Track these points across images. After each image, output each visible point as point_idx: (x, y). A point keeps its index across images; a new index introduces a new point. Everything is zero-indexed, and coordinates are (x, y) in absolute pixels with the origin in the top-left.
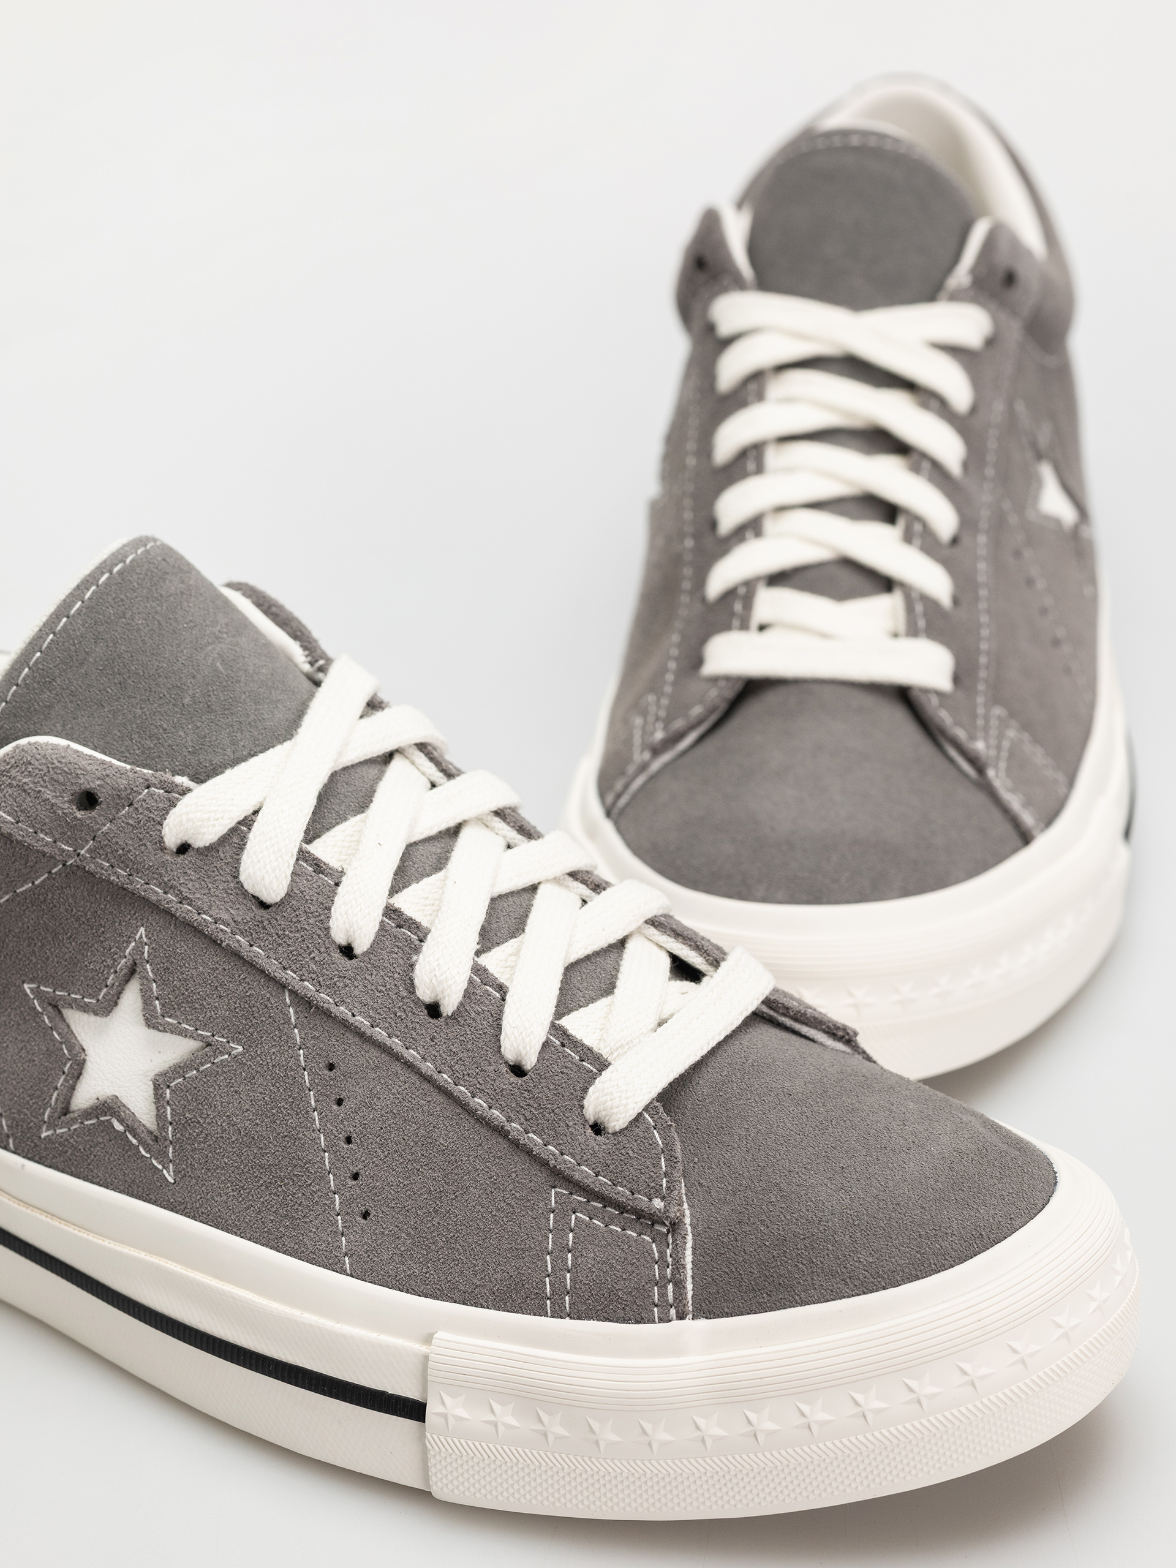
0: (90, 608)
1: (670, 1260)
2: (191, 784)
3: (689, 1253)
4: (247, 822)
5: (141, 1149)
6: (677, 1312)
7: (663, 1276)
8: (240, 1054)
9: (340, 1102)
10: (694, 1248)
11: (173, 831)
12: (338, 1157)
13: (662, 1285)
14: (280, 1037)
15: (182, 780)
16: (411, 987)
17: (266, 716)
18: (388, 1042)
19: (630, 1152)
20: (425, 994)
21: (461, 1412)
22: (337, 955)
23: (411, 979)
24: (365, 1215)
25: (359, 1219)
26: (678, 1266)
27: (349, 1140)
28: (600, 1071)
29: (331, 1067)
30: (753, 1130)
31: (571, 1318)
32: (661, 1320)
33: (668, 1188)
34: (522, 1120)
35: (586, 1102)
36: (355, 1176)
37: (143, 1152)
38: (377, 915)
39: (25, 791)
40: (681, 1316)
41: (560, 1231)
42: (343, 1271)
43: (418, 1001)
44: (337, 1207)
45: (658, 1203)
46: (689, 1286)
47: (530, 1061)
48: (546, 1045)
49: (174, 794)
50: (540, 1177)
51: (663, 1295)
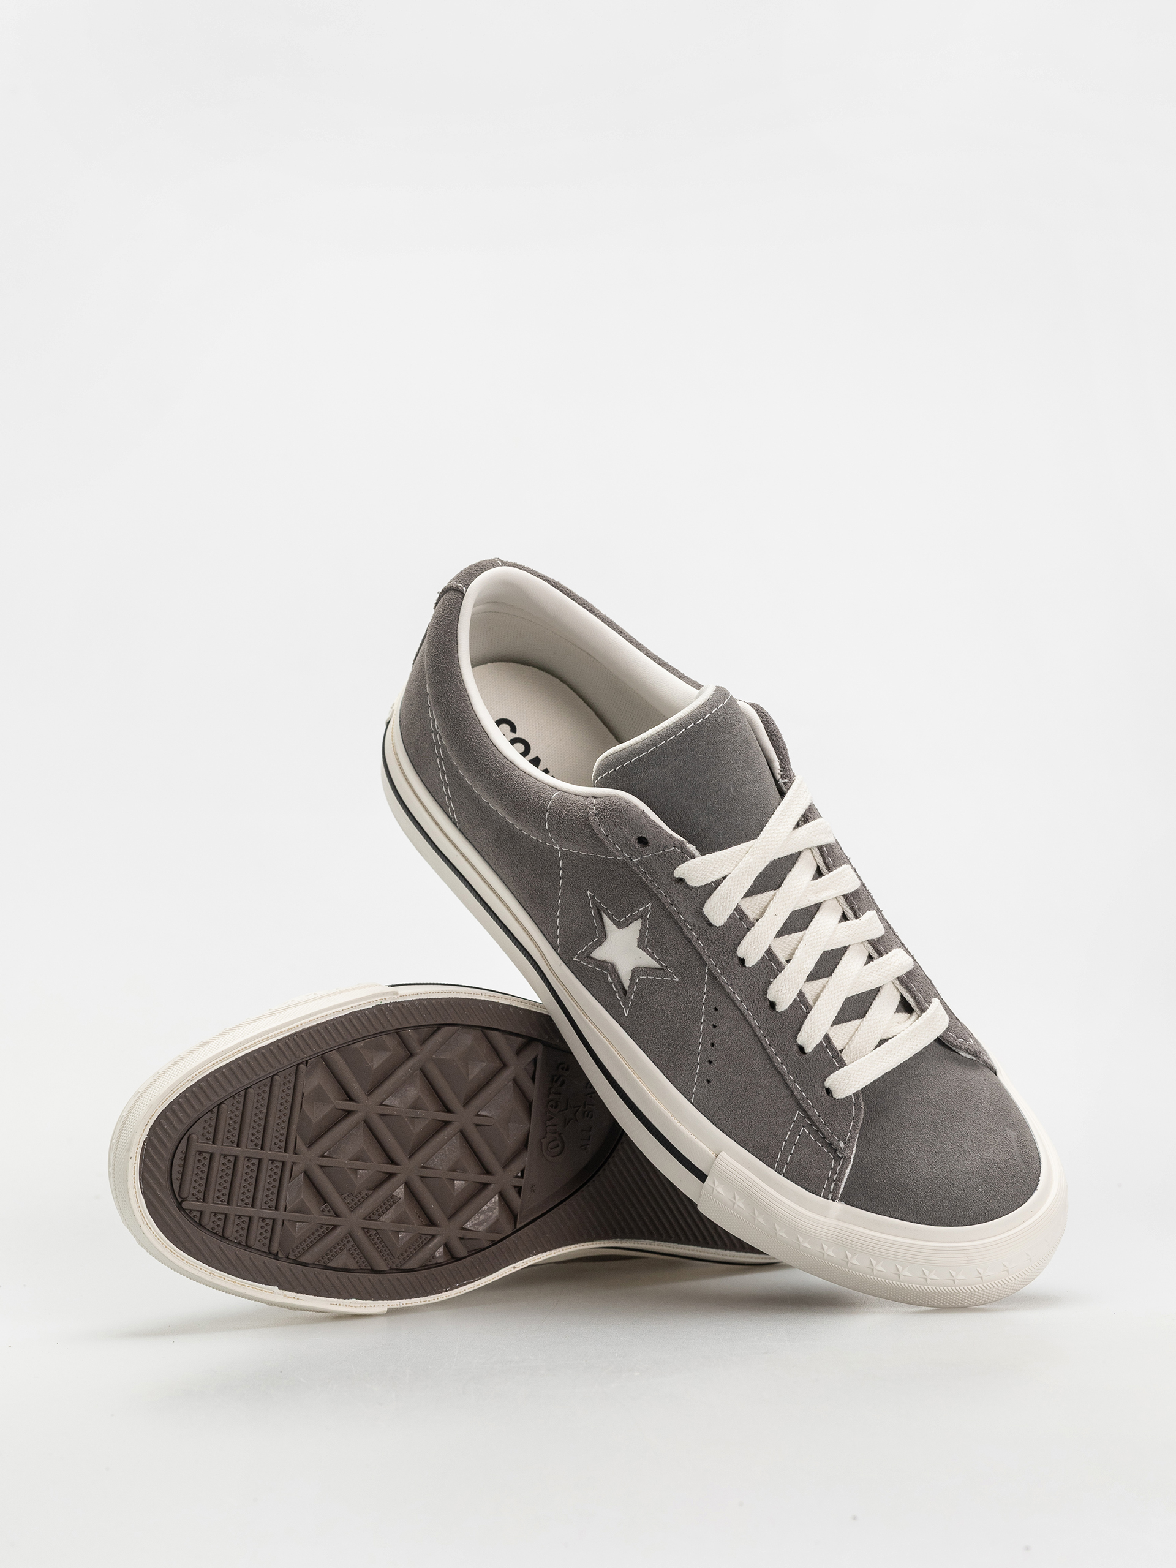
0: (679, 741)
1: (837, 1171)
2: (696, 853)
3: (848, 1172)
4: (718, 883)
5: (617, 994)
6: (832, 1197)
7: (832, 1177)
8: (677, 982)
9: (715, 1026)
10: (851, 1169)
11: (680, 872)
12: (704, 1050)
13: (831, 1180)
14: (697, 985)
15: (692, 848)
16: (765, 992)
17: (745, 822)
18: (746, 1012)
19: (838, 1113)
20: (771, 996)
21: (720, 1190)
22: (737, 962)
23: (767, 989)
24: (709, 1082)
25: (705, 1081)
26: (840, 1178)
27: (713, 1045)
28: (840, 1067)
29: (716, 1009)
30: (903, 1114)
31: (784, 1176)
32: (823, 1197)
33: (849, 1140)
34: (795, 1076)
35: (827, 1079)
36: (710, 1062)
37: (617, 997)
38: (762, 953)
39: (615, 825)
40: (833, 1200)
41: (795, 1133)
42: (689, 1100)
43: (766, 999)
44: (697, 1071)
45: (842, 1144)
46: (842, 1187)
47: (809, 1049)
48: (820, 1044)
49: (687, 856)
50: (793, 1103)
51: (829, 1186)
